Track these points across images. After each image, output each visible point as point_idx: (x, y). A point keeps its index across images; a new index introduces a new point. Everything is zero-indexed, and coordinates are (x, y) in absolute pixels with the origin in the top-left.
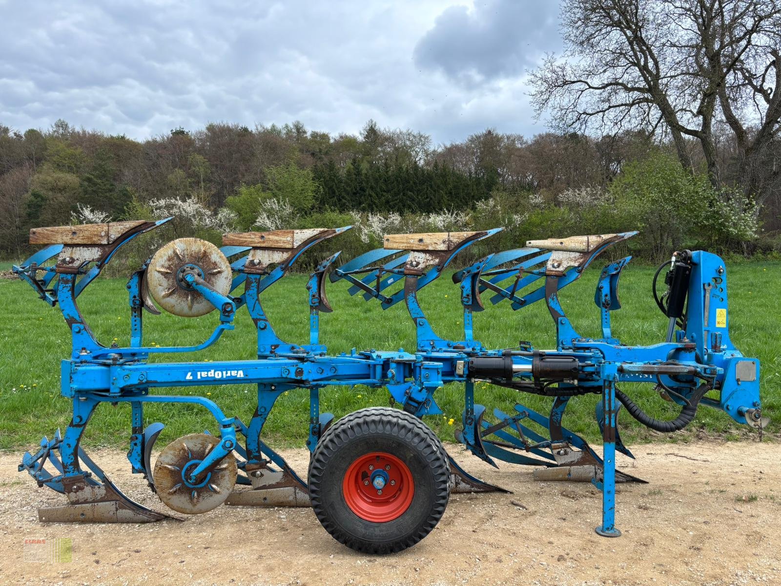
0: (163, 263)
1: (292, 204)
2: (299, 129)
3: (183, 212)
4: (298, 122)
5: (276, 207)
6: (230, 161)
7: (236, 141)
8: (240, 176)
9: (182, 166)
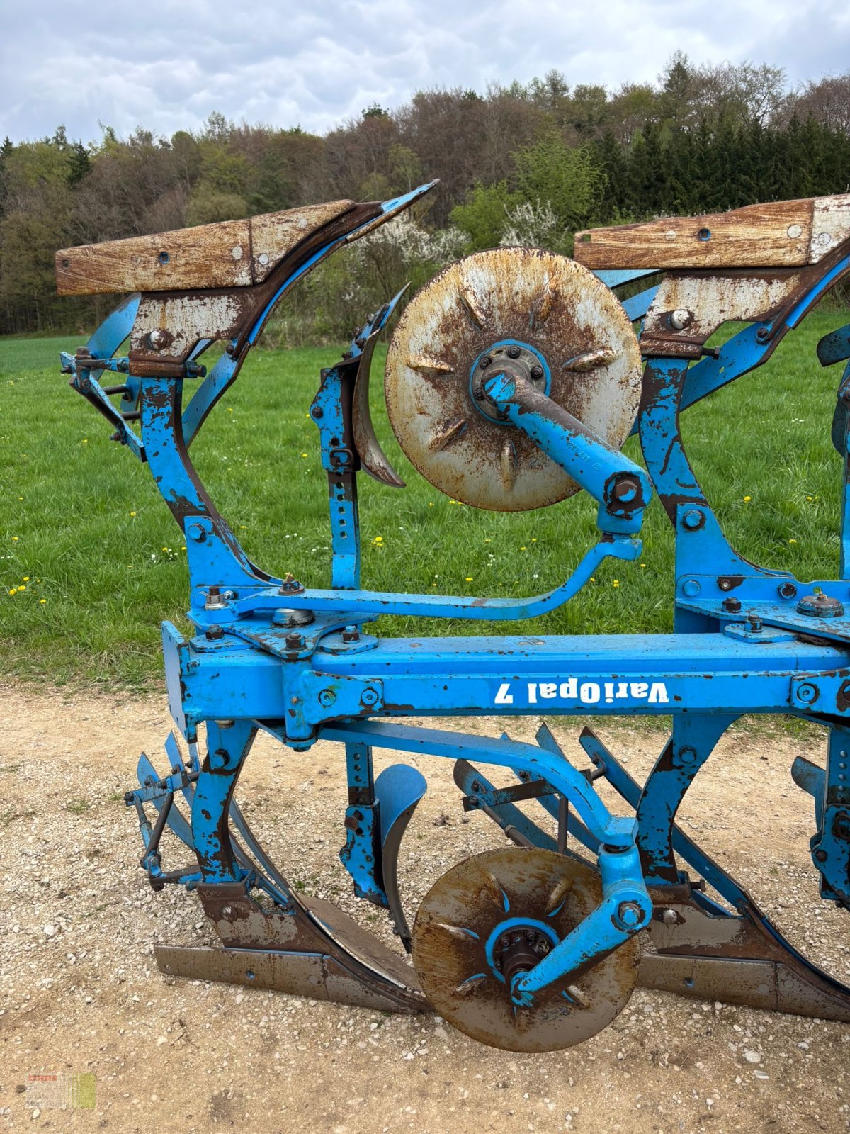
0: (427, 340)
1: (556, 211)
2: (556, 86)
3: (389, 238)
4: (555, 73)
5: (530, 217)
6: (450, 153)
7: (459, 118)
8: (466, 176)
9: (382, 168)
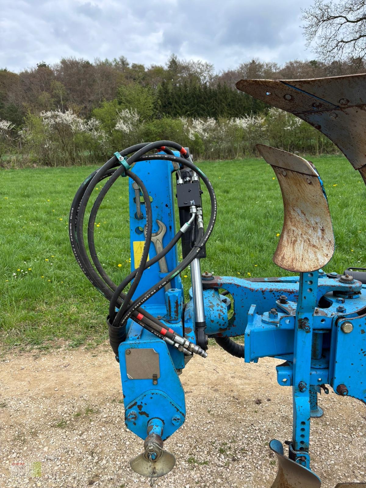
1: (139, 113)
2: (124, 62)
3: (65, 121)
4: (123, 57)
5: (128, 115)
6: (79, 86)
7: (82, 71)
8: (87, 96)
9: (48, 90)
